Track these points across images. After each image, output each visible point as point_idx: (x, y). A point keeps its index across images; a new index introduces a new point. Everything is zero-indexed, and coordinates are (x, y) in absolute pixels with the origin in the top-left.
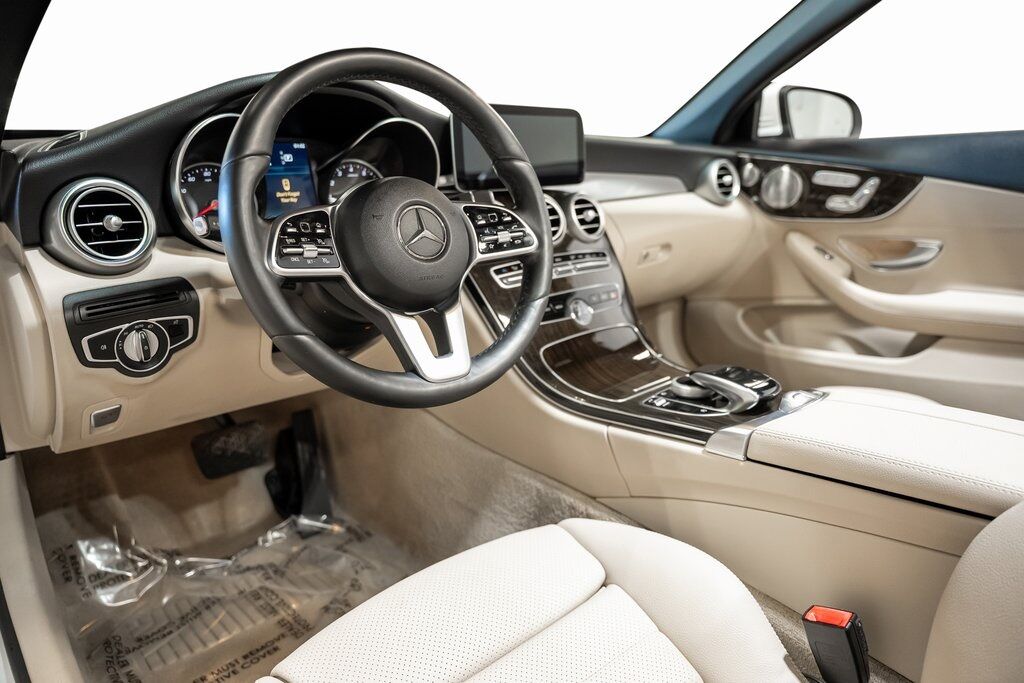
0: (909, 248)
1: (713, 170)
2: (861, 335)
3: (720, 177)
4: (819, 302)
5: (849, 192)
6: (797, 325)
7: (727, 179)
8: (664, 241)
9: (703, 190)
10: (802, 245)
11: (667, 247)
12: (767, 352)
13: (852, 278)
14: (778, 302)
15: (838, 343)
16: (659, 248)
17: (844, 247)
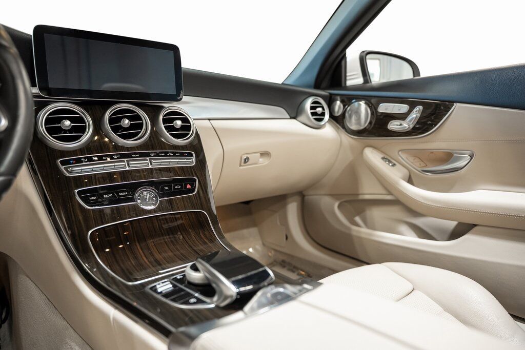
0: (449, 157)
1: (308, 103)
2: (419, 222)
3: (312, 108)
4: (389, 197)
5: (403, 117)
6: (376, 213)
7: (319, 110)
8: (263, 149)
9: (302, 118)
10: (373, 157)
11: (265, 154)
12: (354, 233)
13: (410, 181)
14: (361, 197)
15: (404, 228)
16: (259, 154)
17: (403, 157)
